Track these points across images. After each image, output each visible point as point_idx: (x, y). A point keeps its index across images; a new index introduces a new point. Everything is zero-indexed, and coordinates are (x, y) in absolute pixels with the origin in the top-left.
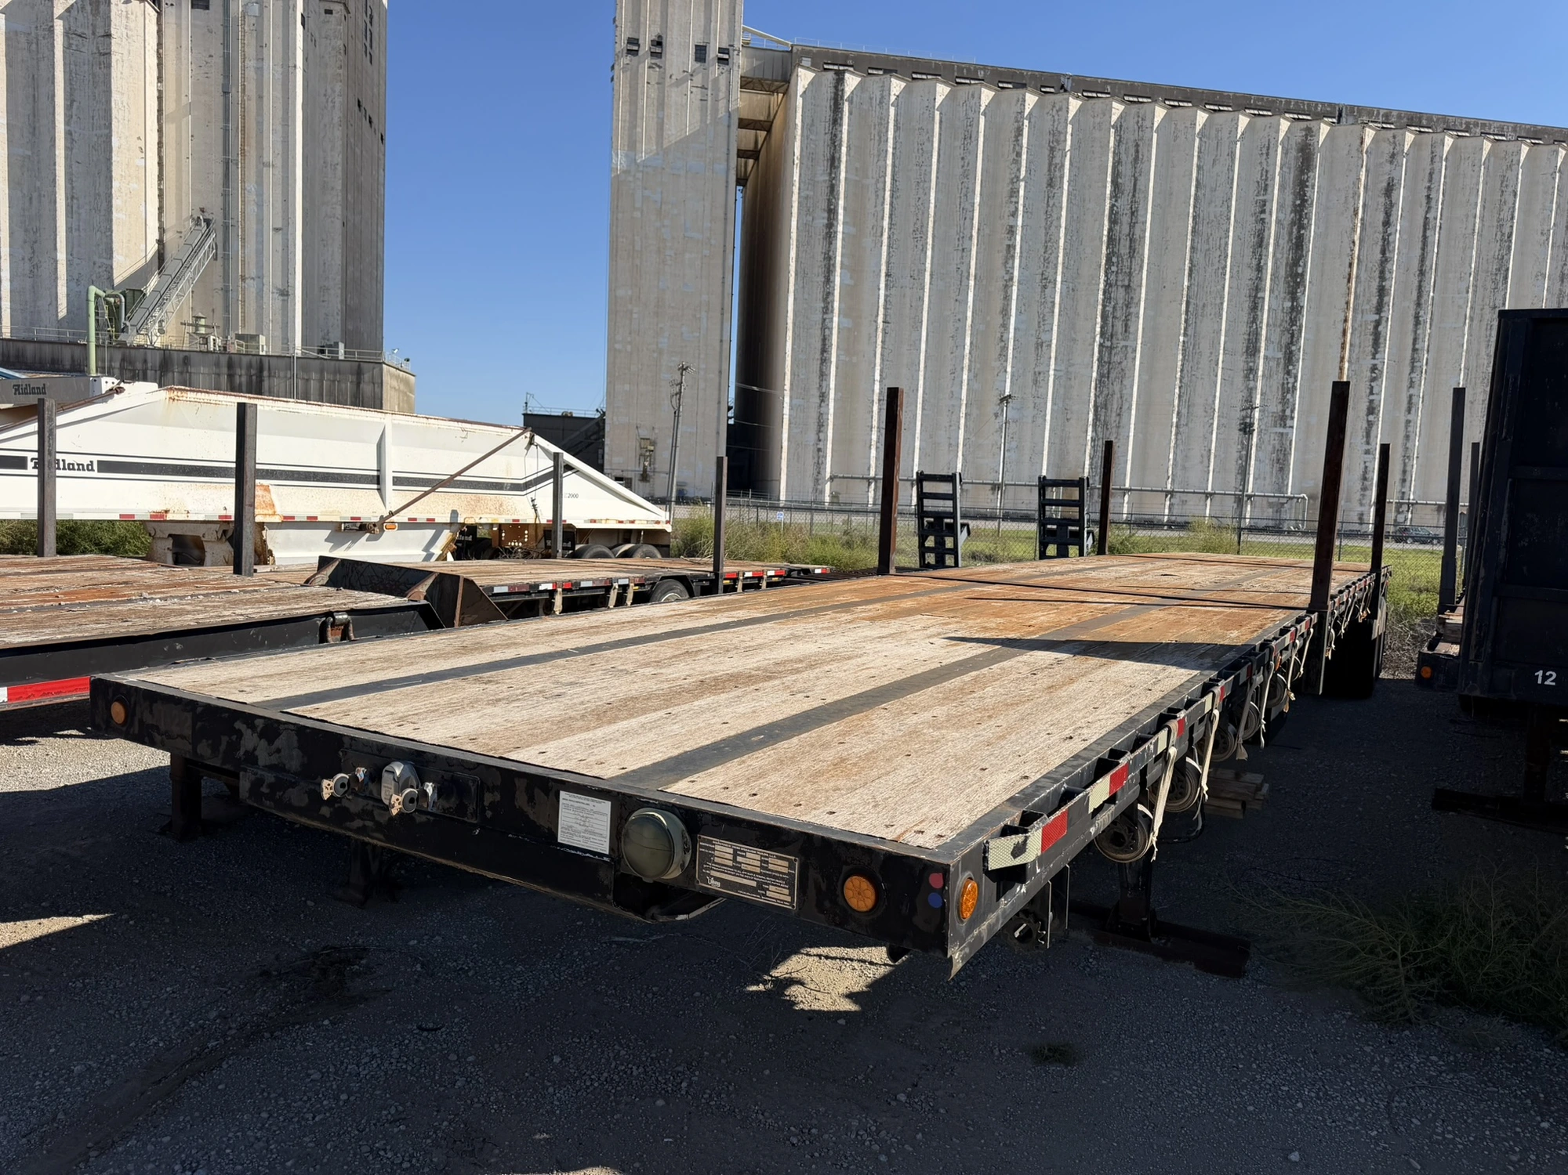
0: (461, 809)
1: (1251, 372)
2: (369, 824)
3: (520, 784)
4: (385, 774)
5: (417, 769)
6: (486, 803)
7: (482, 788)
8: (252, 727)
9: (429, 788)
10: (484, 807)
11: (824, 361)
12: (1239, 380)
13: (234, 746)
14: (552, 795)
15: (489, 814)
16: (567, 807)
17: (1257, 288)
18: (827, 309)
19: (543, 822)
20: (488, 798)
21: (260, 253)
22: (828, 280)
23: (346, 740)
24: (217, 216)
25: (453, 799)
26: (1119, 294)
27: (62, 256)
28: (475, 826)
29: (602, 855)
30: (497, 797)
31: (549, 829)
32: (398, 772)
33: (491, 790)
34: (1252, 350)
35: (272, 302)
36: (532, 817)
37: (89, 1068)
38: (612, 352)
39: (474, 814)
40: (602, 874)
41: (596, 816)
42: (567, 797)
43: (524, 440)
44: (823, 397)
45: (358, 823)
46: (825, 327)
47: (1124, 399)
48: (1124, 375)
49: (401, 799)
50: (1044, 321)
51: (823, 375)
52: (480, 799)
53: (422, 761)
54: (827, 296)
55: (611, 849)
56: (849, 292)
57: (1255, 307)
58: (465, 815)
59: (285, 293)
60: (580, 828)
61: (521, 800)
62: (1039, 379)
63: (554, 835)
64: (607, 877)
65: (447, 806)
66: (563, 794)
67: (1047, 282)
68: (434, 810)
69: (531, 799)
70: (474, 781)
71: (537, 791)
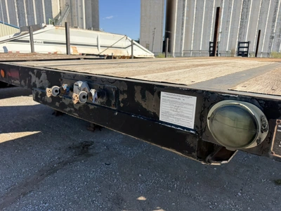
0: (109, 102)
1: (273, 26)
2: (73, 109)
3: (138, 89)
4: (75, 86)
5: (89, 84)
6: (120, 100)
7: (118, 92)
8: (33, 73)
9: (93, 91)
10: (119, 101)
11: (183, 26)
12: (271, 28)
13: (30, 81)
14: (156, 94)
15: (122, 105)
16: (165, 100)
17: (277, 7)
18: (183, 16)
19: (151, 109)
20: (121, 97)
21: (77, 11)
22: (184, 10)
23: (62, 74)
24: (69, 4)
25: (105, 98)
26: (245, 10)
27: (44, 14)
28: (115, 111)
29: (190, 129)
30: (126, 96)
31: (154, 113)
32: (80, 86)
33: (123, 92)
34: (274, 21)
35: (80, 20)
36: (144, 106)
37: (26, 171)
38: (141, 27)
39: (115, 105)
40: (189, 140)
41: (185, 106)
42: (165, 95)
43: (125, 38)
44: (182, 34)
45: (68, 109)
46: (183, 19)
47: (245, 33)
48: (245, 27)
49: (78, 96)
50: (229, 16)
51: (182, 29)
52: (117, 97)
53: (90, 80)
54: (184, 13)
55: (195, 126)
56: (188, 12)
57: (276, 11)
58: (110, 105)
59: (82, 18)
60: (173, 113)
61: (138, 98)
62: (227, 29)
63: (156, 117)
64: (193, 143)
65: (102, 101)
66: (162, 93)
67: (230, 8)
68: (97, 103)
69: (144, 97)
70: (114, 88)
71: (147, 92)
